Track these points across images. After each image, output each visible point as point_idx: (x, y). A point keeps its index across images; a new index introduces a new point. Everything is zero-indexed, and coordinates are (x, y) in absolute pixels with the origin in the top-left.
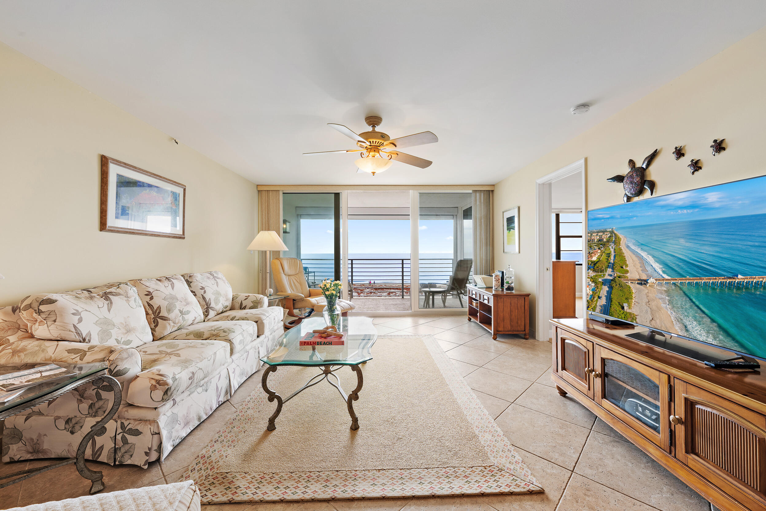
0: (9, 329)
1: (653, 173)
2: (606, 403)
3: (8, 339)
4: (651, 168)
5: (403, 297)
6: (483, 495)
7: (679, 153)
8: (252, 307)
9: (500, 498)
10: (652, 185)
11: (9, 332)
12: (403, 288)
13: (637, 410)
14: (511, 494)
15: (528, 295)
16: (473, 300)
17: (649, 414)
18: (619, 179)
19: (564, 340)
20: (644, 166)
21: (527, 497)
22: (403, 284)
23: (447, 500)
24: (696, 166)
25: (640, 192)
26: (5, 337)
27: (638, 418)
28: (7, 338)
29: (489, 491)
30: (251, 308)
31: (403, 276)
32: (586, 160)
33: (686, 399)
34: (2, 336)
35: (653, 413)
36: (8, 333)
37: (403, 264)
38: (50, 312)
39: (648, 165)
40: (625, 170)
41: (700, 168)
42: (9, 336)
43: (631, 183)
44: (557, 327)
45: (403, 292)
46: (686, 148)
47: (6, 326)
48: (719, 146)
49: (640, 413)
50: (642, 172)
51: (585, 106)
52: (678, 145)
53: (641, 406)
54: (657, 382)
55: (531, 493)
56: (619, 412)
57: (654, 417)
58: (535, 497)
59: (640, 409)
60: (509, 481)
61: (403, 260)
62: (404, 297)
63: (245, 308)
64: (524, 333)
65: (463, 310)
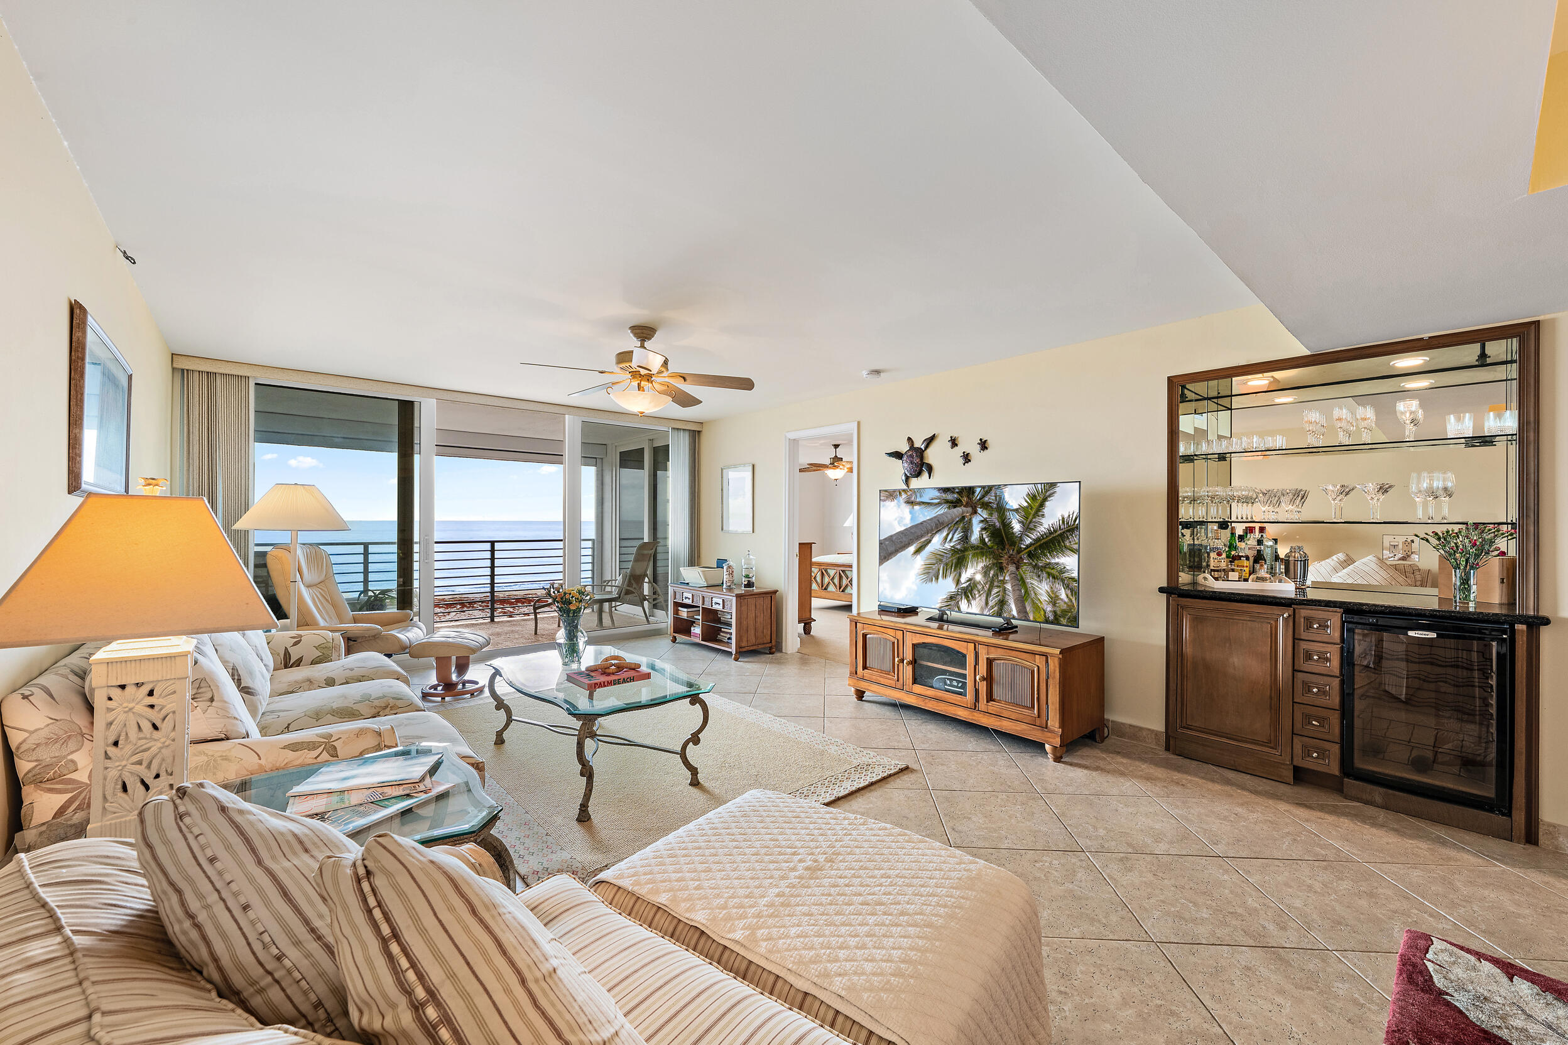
0: (69, 737)
1: (931, 456)
2: (918, 688)
3: (72, 761)
4: (928, 450)
5: (492, 620)
6: (872, 784)
7: (954, 443)
8: (318, 660)
9: (884, 782)
10: (930, 469)
11: (72, 745)
12: (493, 600)
13: (946, 684)
14: (890, 776)
15: (775, 592)
16: (680, 608)
17: (956, 684)
18: (898, 455)
19: (866, 635)
20: (923, 447)
21: (900, 774)
22: (492, 591)
23: (850, 798)
24: (967, 458)
25: (918, 474)
26: (65, 757)
27: (947, 691)
28: (70, 757)
29: (861, 785)
30: (314, 662)
31: (492, 576)
32: (859, 423)
33: (987, 658)
34: (57, 755)
35: (958, 682)
36: (69, 746)
37: (493, 551)
38: (199, 681)
39: (927, 447)
40: (904, 448)
41: (970, 461)
42: (72, 752)
43: (912, 463)
44: (856, 623)
45: (493, 610)
46: (959, 439)
47: (61, 733)
48: (984, 445)
49: (949, 685)
50: (920, 453)
51: (877, 372)
52: (955, 435)
53: (948, 679)
54: (965, 652)
55: (902, 770)
56: (930, 692)
57: (960, 685)
58: (904, 772)
59: (948, 682)
60: (882, 769)
61: (493, 543)
62: (496, 620)
63: (298, 663)
64: (770, 645)
65: (651, 628)
